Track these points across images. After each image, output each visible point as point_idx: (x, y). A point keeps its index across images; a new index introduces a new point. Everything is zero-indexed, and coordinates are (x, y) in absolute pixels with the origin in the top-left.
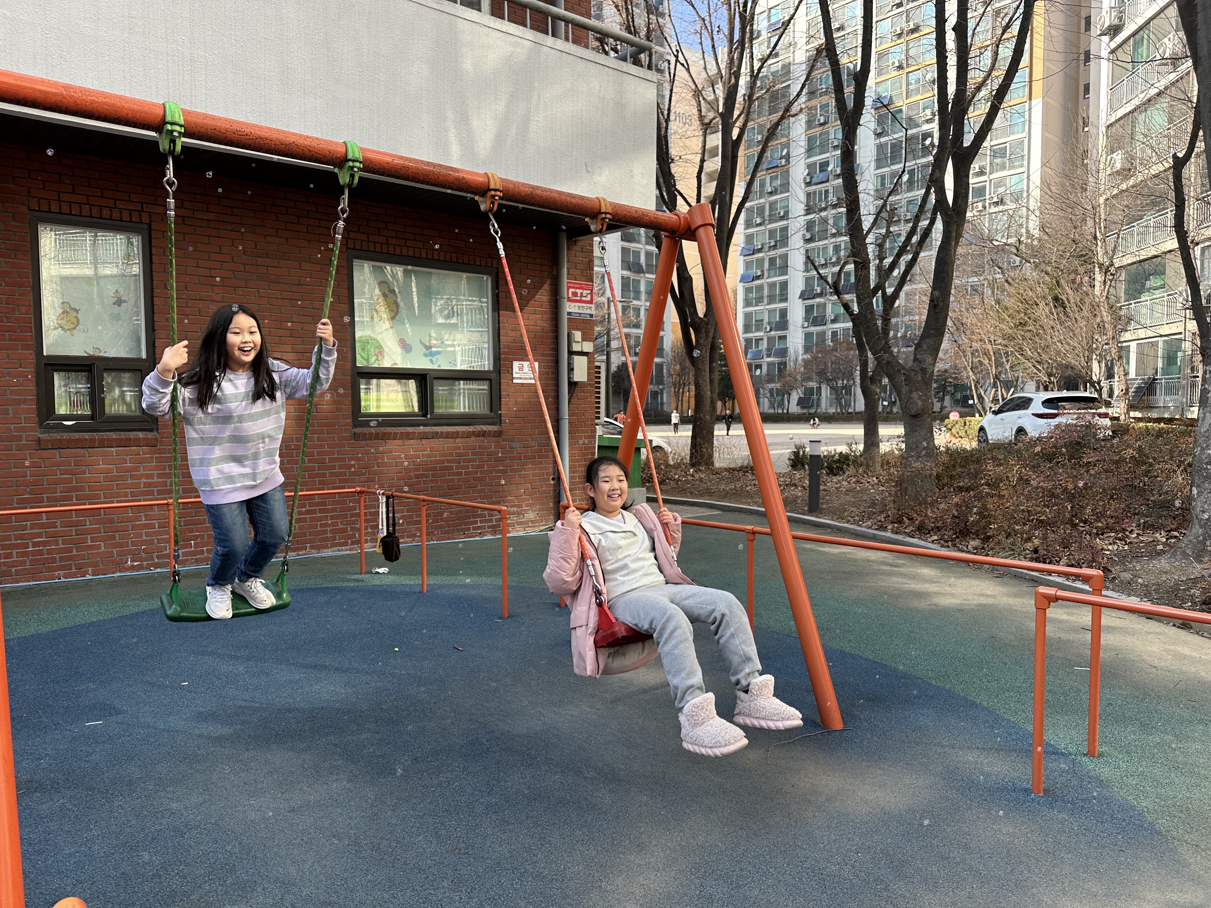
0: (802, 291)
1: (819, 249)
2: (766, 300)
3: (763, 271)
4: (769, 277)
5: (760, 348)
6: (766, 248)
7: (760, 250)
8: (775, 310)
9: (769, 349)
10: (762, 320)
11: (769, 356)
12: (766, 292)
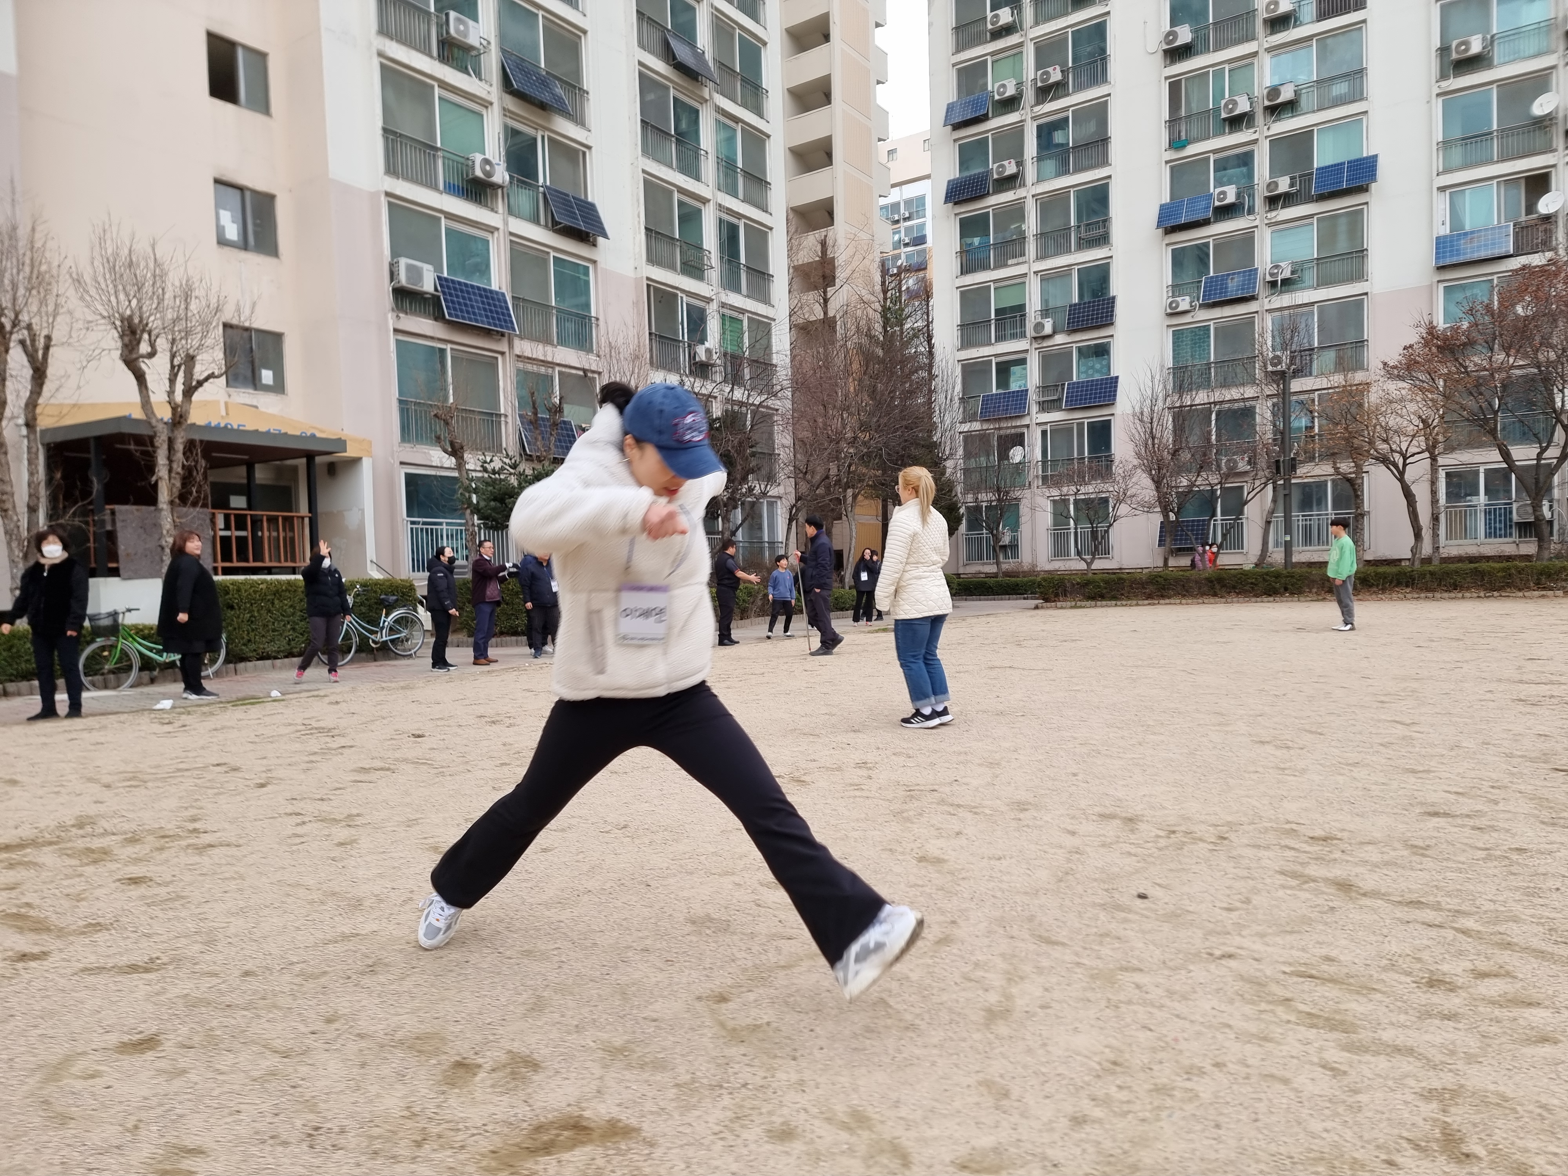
0: (1162, 207)
1: (1219, 75)
2: (1031, 248)
3: (1020, 163)
4: (1040, 180)
5: (1014, 386)
6: (1029, 95)
7: (1010, 104)
8: (1063, 273)
9: (1044, 388)
10: (1021, 308)
11: (1045, 406)
12: (1031, 224)
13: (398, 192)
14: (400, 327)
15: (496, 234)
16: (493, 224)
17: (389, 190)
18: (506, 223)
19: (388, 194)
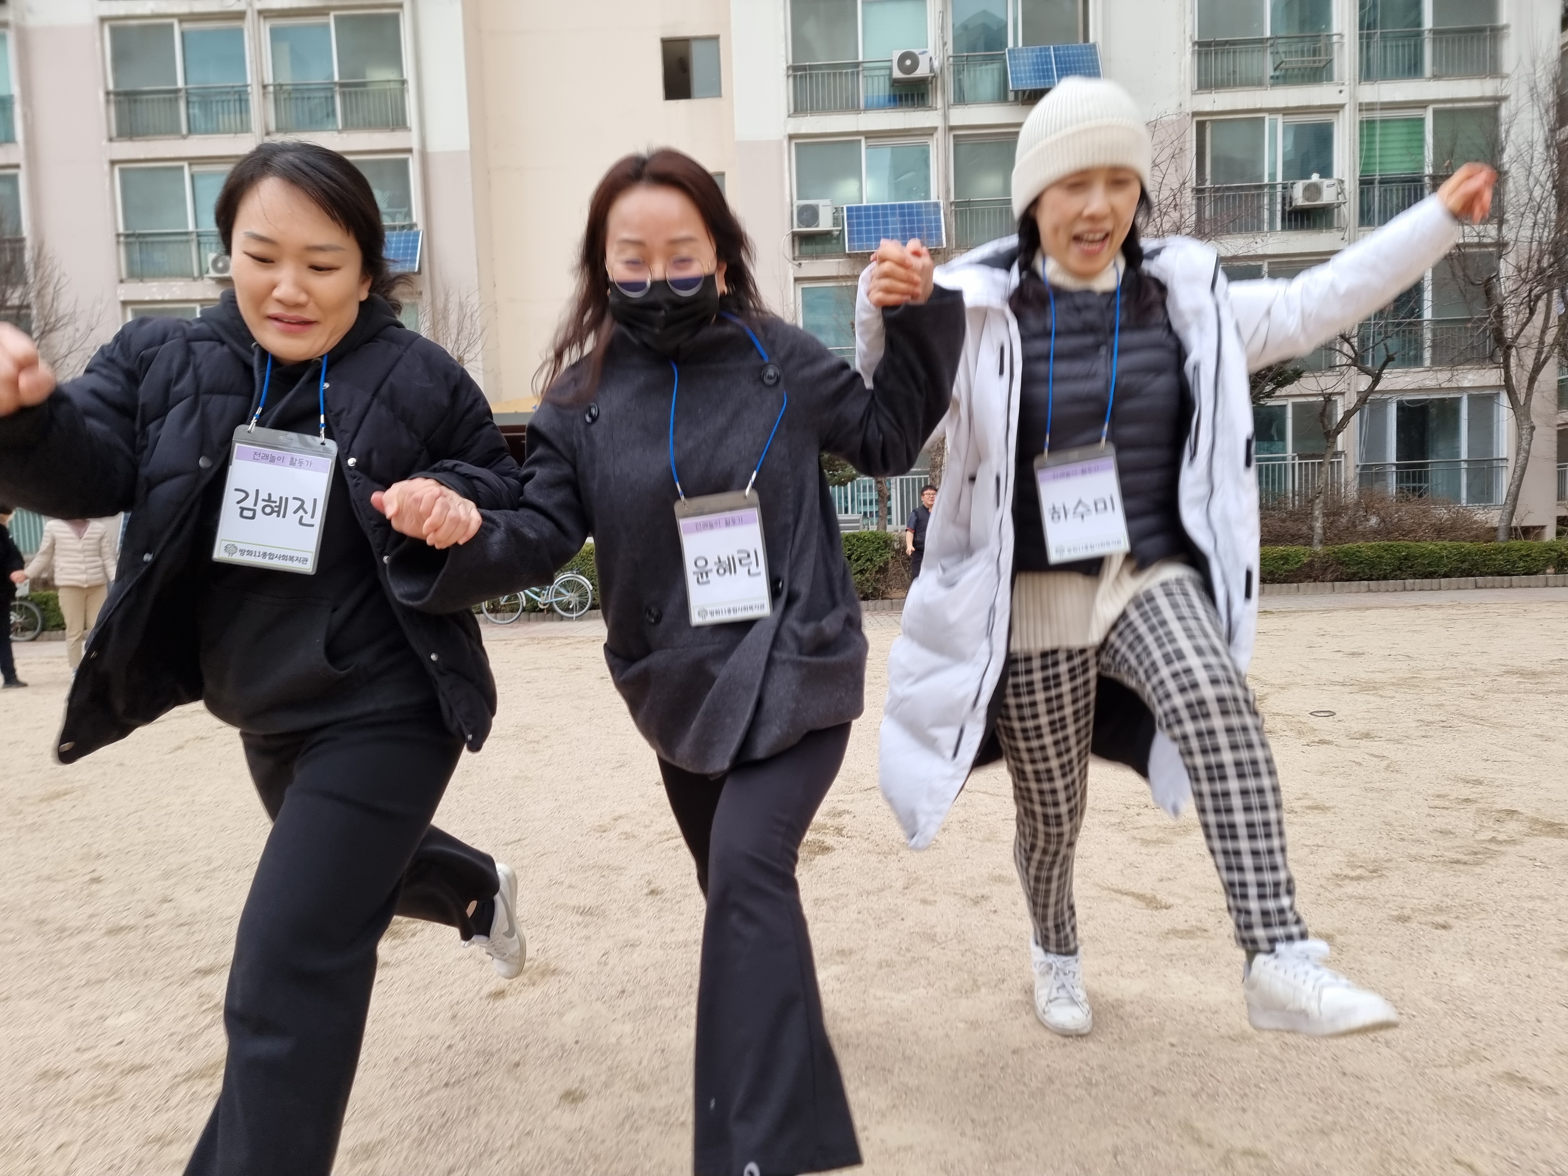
13: (803, 131)
14: (802, 274)
15: (935, 136)
16: (928, 124)
17: (792, 132)
18: (946, 117)
19: (791, 137)
